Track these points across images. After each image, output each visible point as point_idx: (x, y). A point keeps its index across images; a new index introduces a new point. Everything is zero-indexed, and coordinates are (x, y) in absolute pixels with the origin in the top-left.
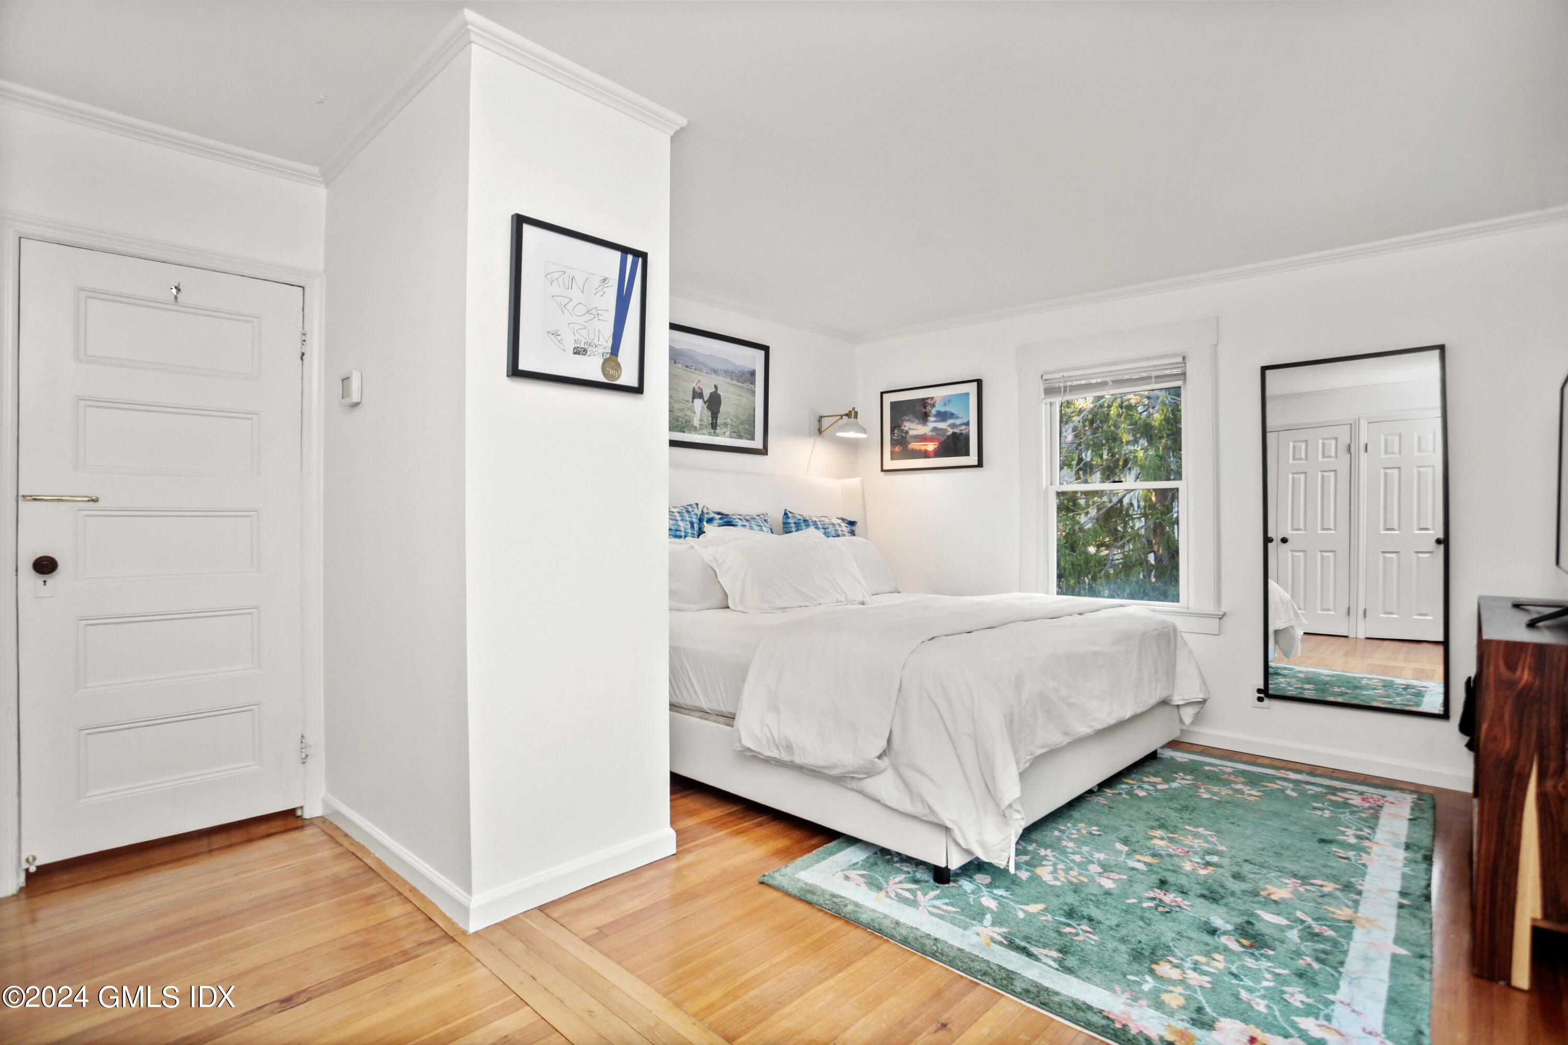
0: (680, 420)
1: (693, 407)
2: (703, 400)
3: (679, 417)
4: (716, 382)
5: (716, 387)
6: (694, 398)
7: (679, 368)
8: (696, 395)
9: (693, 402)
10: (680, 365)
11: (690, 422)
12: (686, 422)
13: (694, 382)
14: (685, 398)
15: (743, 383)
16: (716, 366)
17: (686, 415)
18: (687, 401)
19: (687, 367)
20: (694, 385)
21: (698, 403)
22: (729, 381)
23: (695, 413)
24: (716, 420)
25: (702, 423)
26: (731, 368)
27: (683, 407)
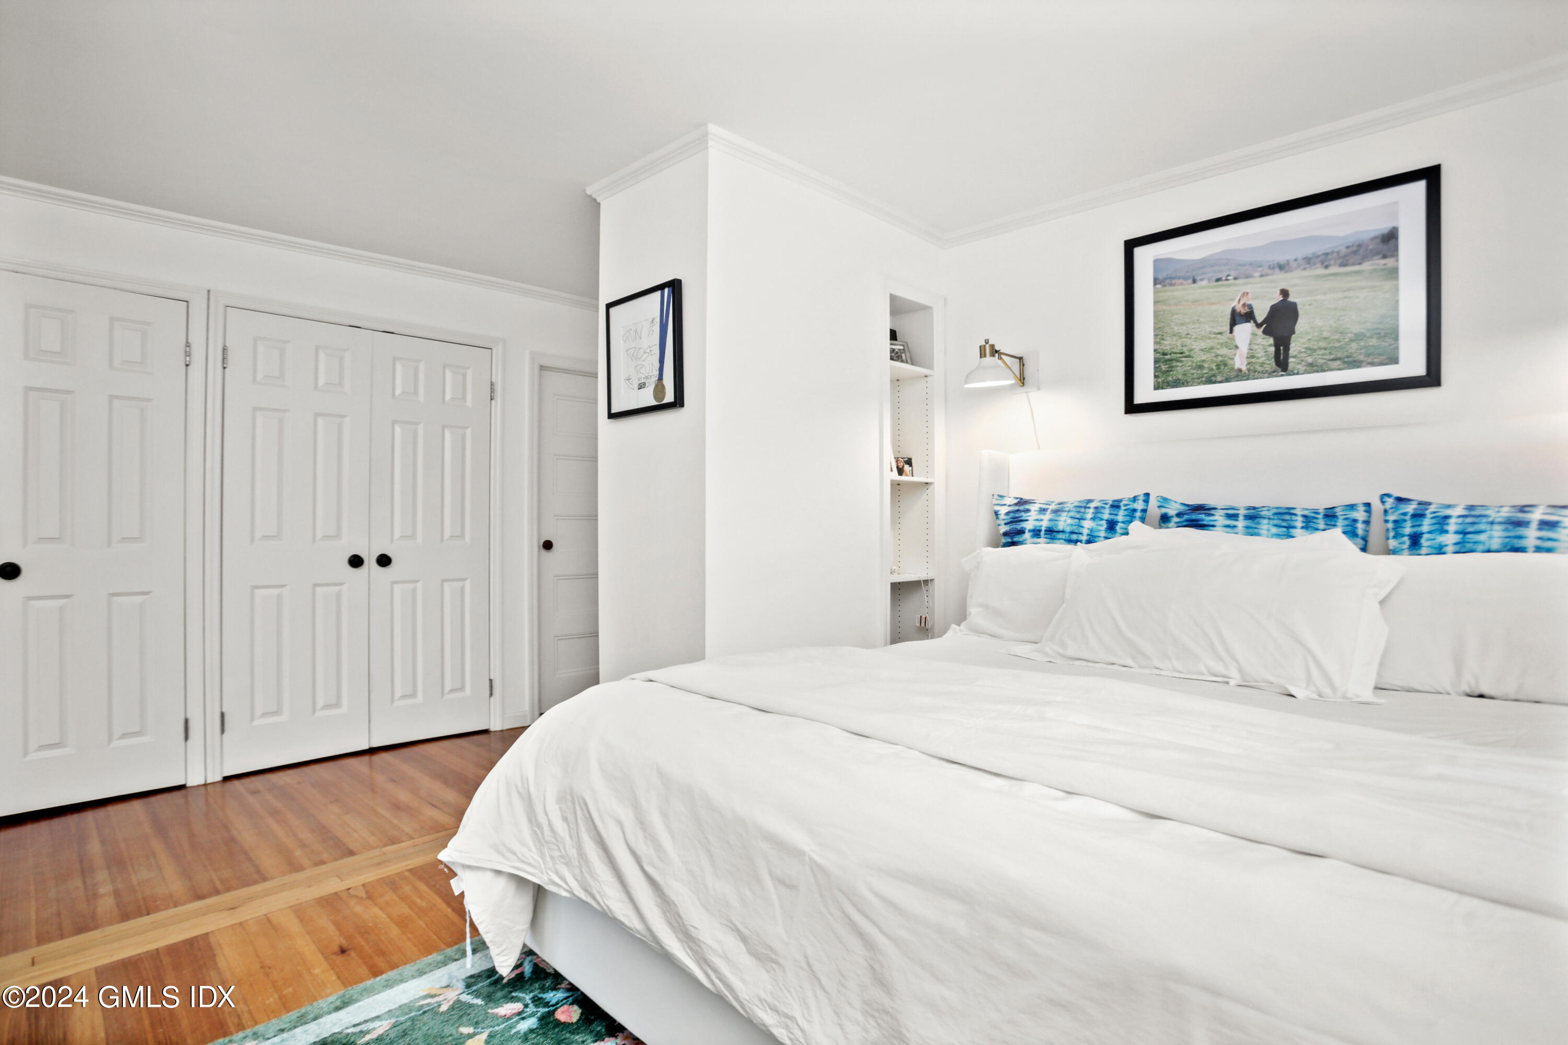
0: (1206, 365)
1: (1233, 339)
2: (1255, 322)
3: (1204, 361)
4: (1284, 285)
5: (1285, 293)
6: (1233, 323)
7: (1203, 287)
8: (1237, 318)
9: (1231, 332)
10: (1204, 283)
11: (1225, 365)
12: (1218, 366)
13: (1232, 300)
14: (1215, 330)
15: (1360, 264)
16: (1281, 258)
17: (1217, 356)
18: (1220, 333)
19: (1218, 280)
20: (1234, 303)
21: (1244, 331)
22: (1321, 271)
23: (1237, 347)
24: (1287, 349)
25: (1253, 360)
26: (1321, 248)
27: (1212, 344)
